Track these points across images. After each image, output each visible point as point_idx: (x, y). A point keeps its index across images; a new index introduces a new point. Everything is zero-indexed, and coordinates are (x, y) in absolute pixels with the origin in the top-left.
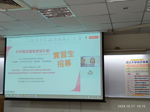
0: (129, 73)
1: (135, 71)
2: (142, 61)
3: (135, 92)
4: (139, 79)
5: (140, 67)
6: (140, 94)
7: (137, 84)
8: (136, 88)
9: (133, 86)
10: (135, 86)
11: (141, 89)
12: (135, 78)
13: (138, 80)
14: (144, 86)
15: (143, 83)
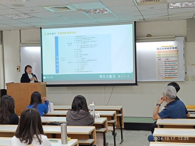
0: (160, 59)
1: (165, 57)
2: (172, 47)
3: (165, 75)
4: (169, 64)
5: (169, 53)
6: (170, 77)
7: (167, 68)
8: (166, 72)
9: (163, 71)
10: (165, 70)
11: (170, 73)
12: (165, 63)
13: (167, 64)
14: (173, 70)
15: (173, 67)
